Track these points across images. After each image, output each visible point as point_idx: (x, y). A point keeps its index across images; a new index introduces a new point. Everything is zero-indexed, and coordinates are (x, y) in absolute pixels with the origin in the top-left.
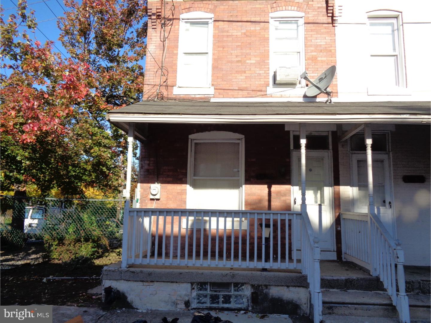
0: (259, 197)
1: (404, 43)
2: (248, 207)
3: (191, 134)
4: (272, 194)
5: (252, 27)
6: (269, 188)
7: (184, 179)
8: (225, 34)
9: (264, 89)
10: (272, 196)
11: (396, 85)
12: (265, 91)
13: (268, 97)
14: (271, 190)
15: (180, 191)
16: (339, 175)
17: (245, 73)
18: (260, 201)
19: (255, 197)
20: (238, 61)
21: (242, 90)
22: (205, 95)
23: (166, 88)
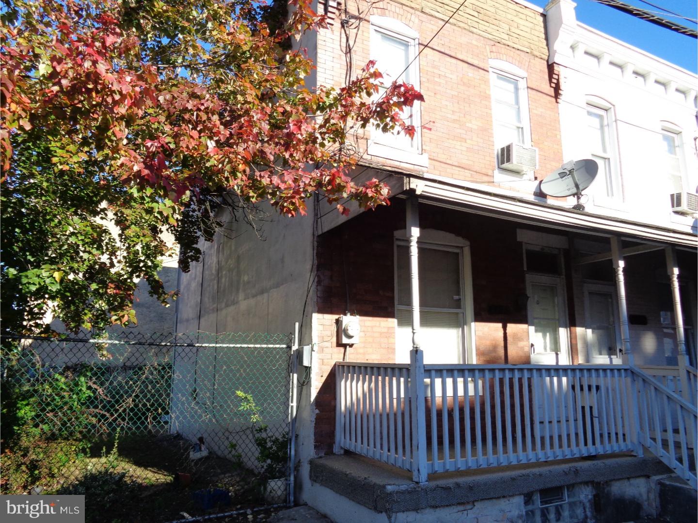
0: (494, 342)
1: (618, 145)
2: (481, 359)
3: (397, 229)
4: (509, 338)
5: (471, 72)
6: (505, 328)
7: (390, 310)
8: (436, 71)
9: (490, 173)
10: (508, 341)
11: (608, 195)
12: (491, 176)
13: (495, 186)
14: (507, 331)
15: (385, 330)
16: (574, 311)
17: (466, 142)
18: (495, 347)
19: (488, 343)
20: (455, 121)
21: (464, 169)
22: (415, 166)
23: (355, 139)
